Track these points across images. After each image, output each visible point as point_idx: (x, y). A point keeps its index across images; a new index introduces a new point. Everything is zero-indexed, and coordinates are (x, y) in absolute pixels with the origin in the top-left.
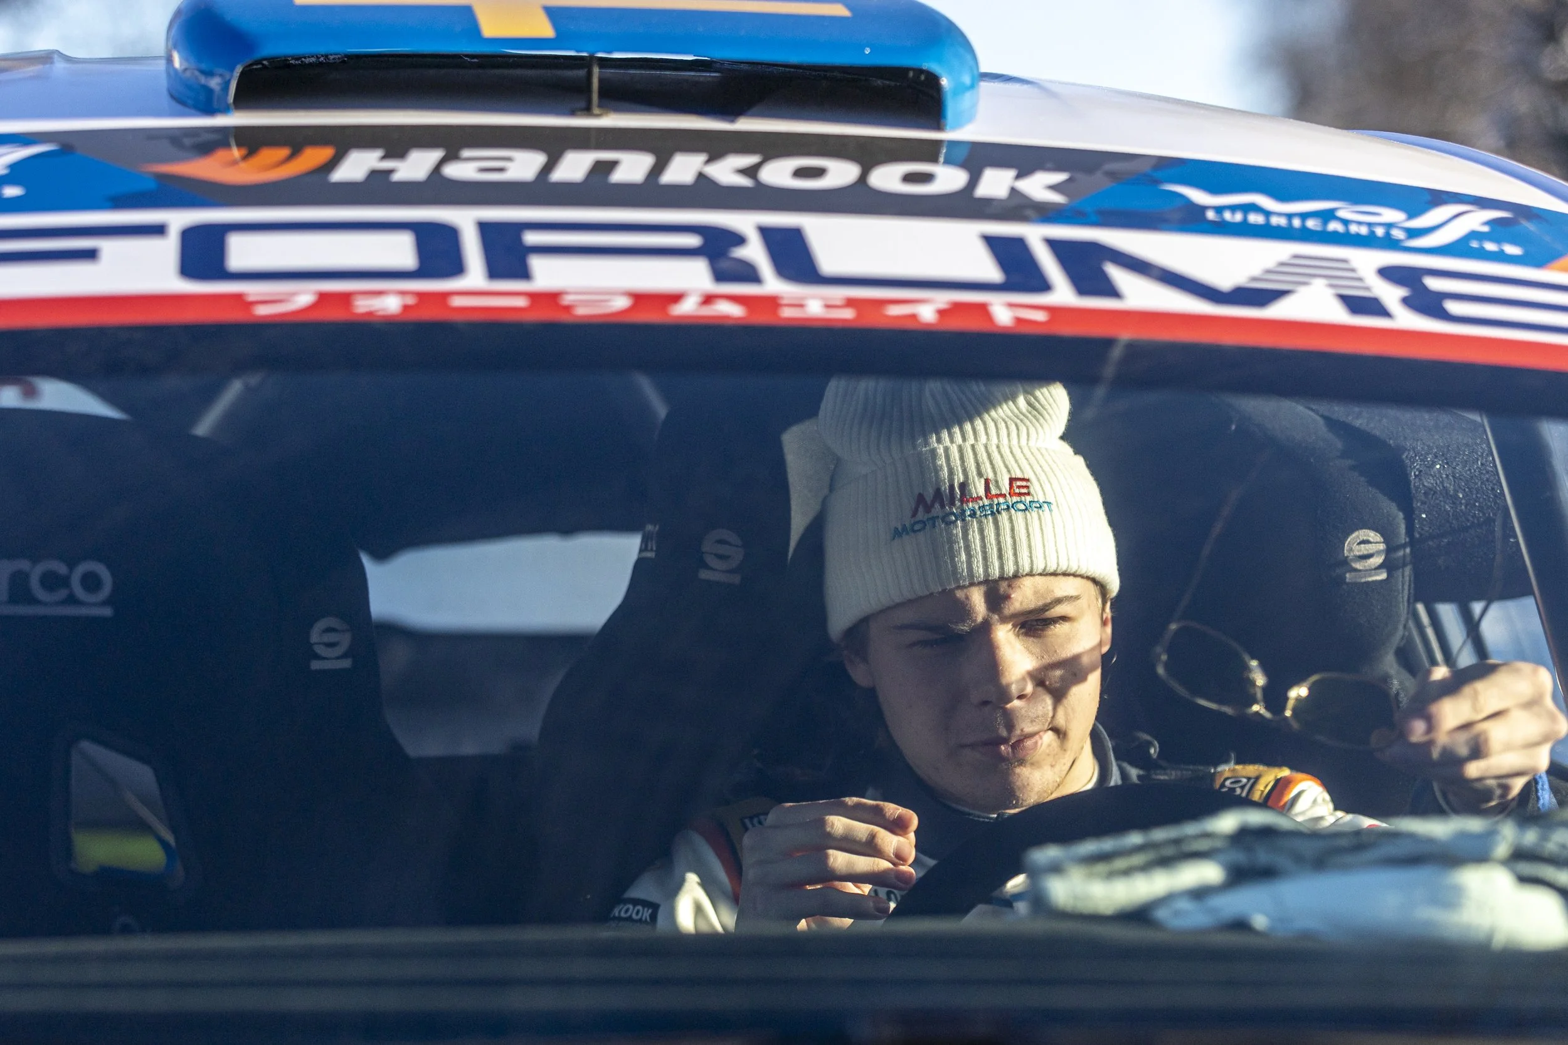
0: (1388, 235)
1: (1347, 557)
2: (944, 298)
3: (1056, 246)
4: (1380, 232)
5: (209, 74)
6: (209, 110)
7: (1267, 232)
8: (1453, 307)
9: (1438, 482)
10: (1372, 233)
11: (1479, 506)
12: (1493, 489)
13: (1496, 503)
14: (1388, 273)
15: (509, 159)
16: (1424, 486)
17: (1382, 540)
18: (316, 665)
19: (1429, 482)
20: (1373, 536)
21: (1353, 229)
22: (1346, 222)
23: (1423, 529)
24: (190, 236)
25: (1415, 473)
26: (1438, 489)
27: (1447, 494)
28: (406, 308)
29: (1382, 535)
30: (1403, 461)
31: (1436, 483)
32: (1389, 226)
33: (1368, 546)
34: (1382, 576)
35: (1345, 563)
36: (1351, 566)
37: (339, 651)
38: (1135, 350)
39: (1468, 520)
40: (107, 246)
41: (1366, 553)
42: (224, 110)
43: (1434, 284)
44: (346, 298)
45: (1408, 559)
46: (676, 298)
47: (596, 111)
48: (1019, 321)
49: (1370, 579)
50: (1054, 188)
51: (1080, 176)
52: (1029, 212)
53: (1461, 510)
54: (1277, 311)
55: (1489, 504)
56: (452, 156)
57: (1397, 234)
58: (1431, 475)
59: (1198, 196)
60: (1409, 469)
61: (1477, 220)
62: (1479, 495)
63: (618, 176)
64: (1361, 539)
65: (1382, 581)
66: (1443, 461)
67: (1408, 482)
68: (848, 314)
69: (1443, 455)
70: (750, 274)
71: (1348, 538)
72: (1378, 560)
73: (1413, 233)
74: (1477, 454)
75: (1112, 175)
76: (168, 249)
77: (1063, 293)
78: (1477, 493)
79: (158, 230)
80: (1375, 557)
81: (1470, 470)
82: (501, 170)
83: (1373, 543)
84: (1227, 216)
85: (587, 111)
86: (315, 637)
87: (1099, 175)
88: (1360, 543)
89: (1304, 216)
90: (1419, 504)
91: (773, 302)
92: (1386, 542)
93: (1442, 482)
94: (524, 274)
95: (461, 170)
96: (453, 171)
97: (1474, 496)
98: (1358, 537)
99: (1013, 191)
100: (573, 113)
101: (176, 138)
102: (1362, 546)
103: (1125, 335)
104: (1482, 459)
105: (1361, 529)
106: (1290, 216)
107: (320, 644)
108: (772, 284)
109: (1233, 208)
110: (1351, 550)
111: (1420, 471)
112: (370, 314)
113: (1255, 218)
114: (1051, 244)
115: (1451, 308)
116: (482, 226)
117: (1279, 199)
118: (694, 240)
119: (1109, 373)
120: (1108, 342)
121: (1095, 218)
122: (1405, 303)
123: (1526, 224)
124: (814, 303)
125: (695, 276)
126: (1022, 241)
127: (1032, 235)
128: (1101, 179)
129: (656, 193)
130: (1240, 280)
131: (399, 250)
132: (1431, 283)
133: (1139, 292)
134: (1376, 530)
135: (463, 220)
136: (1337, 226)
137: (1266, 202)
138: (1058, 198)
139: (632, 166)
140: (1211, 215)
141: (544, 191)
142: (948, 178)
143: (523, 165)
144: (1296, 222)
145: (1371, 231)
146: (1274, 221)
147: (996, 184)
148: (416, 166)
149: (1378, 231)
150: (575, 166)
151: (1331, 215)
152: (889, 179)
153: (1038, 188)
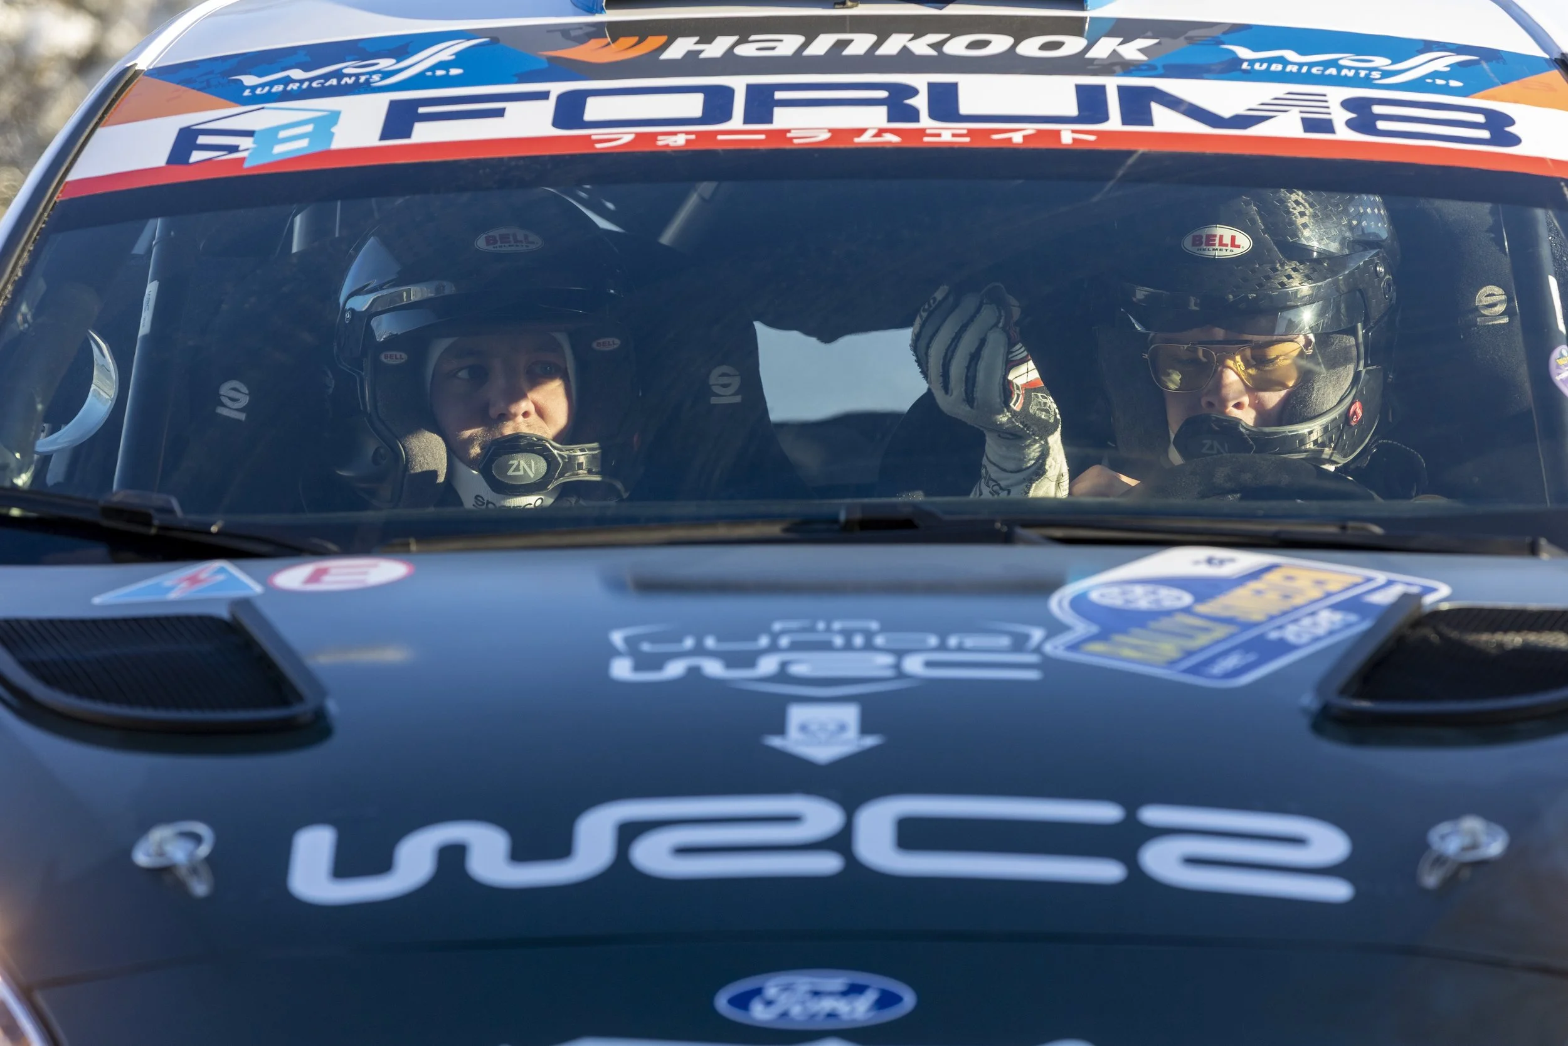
0: (1367, 76)
1: (1478, 306)
2: (1031, 128)
6: (591, 11)
7: (1282, 77)
14: (1347, 104)
17: (1504, 293)
20: (1497, 290)
21: (1343, 72)
24: (562, 98)
28: (688, 141)
29: (1504, 290)
32: (1373, 70)
33: (1492, 298)
34: (1505, 320)
35: (1477, 309)
36: (1481, 313)
37: (730, 390)
38: (1144, 158)
40: (509, 106)
41: (1491, 302)
42: (601, 11)
44: (653, 137)
46: (861, 131)
47: (849, 4)
48: (1074, 140)
49: (1496, 322)
50: (1141, 50)
51: (1167, 41)
52: (1117, 68)
54: (1256, 130)
56: (743, 40)
57: (1375, 75)
59: (1243, 53)
63: (849, 51)
64: (1488, 293)
65: (1503, 324)
68: (966, 139)
70: (913, 114)
71: (1478, 292)
72: (1501, 308)
73: (1386, 74)
75: (1190, 40)
76: (549, 106)
77: (1114, 123)
79: (544, 95)
80: (1498, 306)
82: (773, 48)
83: (1497, 295)
84: (1257, 66)
85: (843, 4)
86: (712, 380)
87: (1182, 38)
88: (1486, 296)
89: (1311, 65)
91: (922, 132)
92: (1508, 295)
94: (769, 119)
95: (746, 50)
96: (741, 50)
98: (1485, 291)
99: (1113, 53)
101: (566, 33)
102: (1489, 297)
103: (1142, 149)
105: (1488, 285)
106: (1303, 65)
107: (717, 385)
108: (926, 122)
109: (1262, 61)
110: (1481, 301)
112: (666, 146)
113: (1276, 67)
114: (1122, 90)
115: (1381, 125)
116: (750, 87)
117: (1302, 53)
118: (883, 94)
119: (1120, 173)
120: (1130, 153)
121: (1161, 71)
122: (1350, 124)
123: (1485, 65)
124: (947, 134)
125: (877, 117)
126: (1102, 89)
127: (1112, 84)
128: (1181, 42)
129: (870, 62)
130: (1241, 110)
131: (693, 105)
132: (1377, 109)
133: (1165, 120)
134: (1499, 286)
135: (739, 84)
136: (1333, 71)
137: (1290, 55)
138: (1142, 57)
139: (860, 44)
140: (1245, 66)
141: (797, 63)
142: (1072, 45)
143: (788, 45)
144: (1305, 69)
145: (1357, 74)
146: (1289, 68)
147: (1103, 48)
148: (717, 48)
149: (1363, 74)
150: (822, 45)
151: (1334, 63)
152: (1030, 47)
153: (1132, 51)
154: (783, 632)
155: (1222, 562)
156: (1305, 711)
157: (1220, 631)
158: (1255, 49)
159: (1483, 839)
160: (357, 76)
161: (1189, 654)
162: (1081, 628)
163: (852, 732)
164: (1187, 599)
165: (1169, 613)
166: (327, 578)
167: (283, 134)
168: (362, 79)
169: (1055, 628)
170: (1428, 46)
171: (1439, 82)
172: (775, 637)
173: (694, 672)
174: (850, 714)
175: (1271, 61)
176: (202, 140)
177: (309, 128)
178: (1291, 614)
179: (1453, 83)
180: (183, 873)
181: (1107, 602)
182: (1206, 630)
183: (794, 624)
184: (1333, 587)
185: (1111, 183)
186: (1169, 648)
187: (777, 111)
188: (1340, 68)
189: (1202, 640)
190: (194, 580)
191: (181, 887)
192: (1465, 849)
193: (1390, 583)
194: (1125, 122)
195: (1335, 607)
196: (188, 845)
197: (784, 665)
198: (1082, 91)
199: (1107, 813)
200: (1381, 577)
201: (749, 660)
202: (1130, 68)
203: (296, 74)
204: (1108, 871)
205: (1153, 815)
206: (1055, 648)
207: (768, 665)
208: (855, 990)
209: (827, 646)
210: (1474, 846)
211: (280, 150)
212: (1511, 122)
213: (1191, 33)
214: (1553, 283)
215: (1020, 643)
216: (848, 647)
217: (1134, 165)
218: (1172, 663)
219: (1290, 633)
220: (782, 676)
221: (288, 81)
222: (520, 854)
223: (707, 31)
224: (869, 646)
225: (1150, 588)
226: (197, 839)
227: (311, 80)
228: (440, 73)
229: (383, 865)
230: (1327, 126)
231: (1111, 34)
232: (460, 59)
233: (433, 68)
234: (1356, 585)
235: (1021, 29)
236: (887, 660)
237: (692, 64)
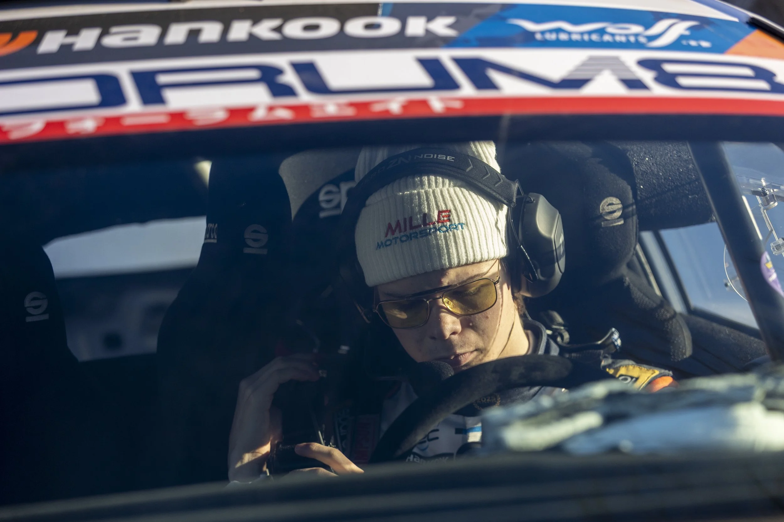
0: (637, 41)
1: (602, 213)
2: (403, 98)
3: (460, 62)
4: (632, 39)
8: (683, 81)
9: (648, 168)
10: (628, 41)
11: (672, 179)
12: (678, 169)
13: (680, 177)
14: (643, 63)
15: (138, 32)
16: (640, 170)
17: (620, 202)
18: (29, 319)
19: (643, 168)
20: (615, 200)
21: (618, 38)
22: (613, 35)
23: (642, 195)
25: (635, 163)
26: (649, 171)
27: (653, 173)
28: (98, 127)
29: (620, 200)
30: (627, 157)
31: (647, 168)
32: (636, 35)
33: (612, 206)
34: (622, 222)
35: (601, 216)
36: (605, 219)
37: (40, 311)
38: (516, 121)
39: (666, 187)
41: (612, 210)
43: (669, 68)
44: (61, 125)
45: (635, 211)
49: (615, 224)
50: (450, 27)
51: (462, 18)
52: (439, 43)
53: (662, 182)
54: (588, 91)
55: (676, 178)
56: (105, 33)
57: (642, 40)
58: (644, 164)
59: (530, 26)
60: (631, 161)
61: (681, 28)
62: (671, 173)
63: (204, 38)
64: (609, 202)
65: (621, 225)
66: (649, 155)
67: (632, 169)
68: (350, 112)
69: (649, 152)
70: (288, 91)
71: (601, 202)
72: (618, 214)
73: (650, 39)
74: (667, 150)
75: (479, 16)
77: (469, 90)
78: (670, 172)
80: (617, 211)
81: (664, 159)
83: (616, 204)
84: (547, 36)
86: (27, 304)
87: (472, 17)
88: (608, 205)
89: (590, 33)
90: (639, 181)
91: (308, 106)
92: (622, 203)
93: (650, 168)
94: (160, 100)
97: (668, 174)
98: (607, 202)
99: (428, 31)
102: (610, 206)
103: (508, 112)
104: (670, 153)
105: (608, 197)
106: (582, 34)
107: (31, 307)
108: (305, 97)
109: (551, 31)
110: (603, 209)
111: (638, 162)
112: (77, 133)
113: (563, 37)
114: (455, 61)
116: (132, 74)
118: (255, 74)
122: (658, 81)
124: (331, 107)
125: (260, 95)
126: (438, 60)
127: (444, 56)
133: (509, 86)
134: (617, 197)
135: (121, 71)
136: (608, 38)
138: (453, 32)
140: (538, 36)
141: (163, 50)
142: (388, 25)
144: (586, 37)
145: (627, 39)
146: (574, 37)
147: (416, 27)
148: (86, 39)
153: (441, 28)
171: (693, 43)
175: (556, 31)
179: (704, 44)
194: (477, 89)
202: (448, 42)
212: (773, 74)
230: (641, 85)
231: (413, 15)
237: (69, 55)
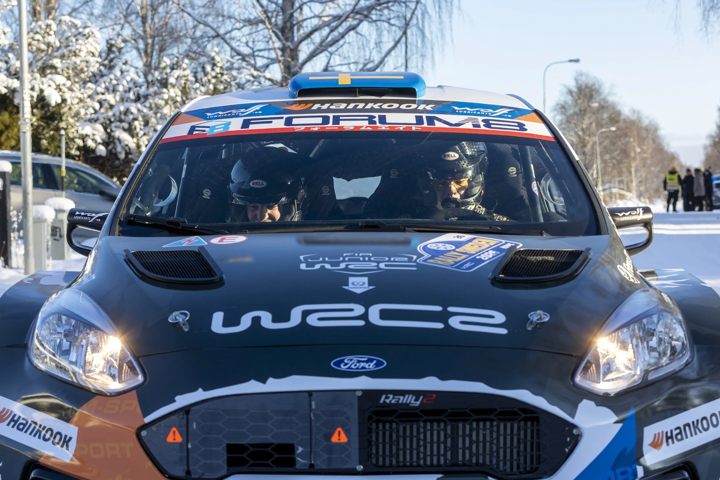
0: (487, 114)
2: (405, 126)
5: (294, 92)
6: (294, 98)
7: (466, 114)
14: (483, 121)
15: (341, 105)
17: (516, 169)
18: (323, 194)
20: (514, 168)
24: (287, 119)
28: (318, 129)
32: (489, 112)
34: (516, 175)
35: (509, 173)
37: (327, 192)
38: (434, 133)
40: (273, 120)
41: (512, 171)
42: (296, 98)
44: (310, 128)
46: (362, 127)
47: (358, 96)
48: (416, 129)
49: (514, 176)
50: (431, 107)
51: (437, 105)
52: (425, 112)
54: (461, 127)
56: (332, 104)
57: (490, 114)
59: (456, 108)
61: (506, 111)
63: (358, 107)
64: (512, 169)
68: (388, 129)
70: (375, 123)
71: (509, 169)
72: (515, 172)
73: (492, 113)
76: (283, 121)
77: (425, 125)
79: (282, 118)
82: (339, 107)
84: (460, 111)
85: (356, 96)
89: (473, 111)
91: (377, 127)
96: (332, 107)
99: (424, 108)
100: (354, 97)
101: (288, 103)
103: (433, 131)
105: (511, 167)
107: (324, 191)
108: (378, 124)
109: (461, 110)
110: (510, 171)
112: (312, 130)
114: (427, 117)
115: (492, 126)
116: (334, 116)
117: (471, 108)
118: (367, 118)
119: (428, 137)
120: (430, 132)
121: (436, 112)
122: (484, 125)
123: (516, 111)
124: (384, 127)
125: (366, 123)
126: (422, 117)
127: (424, 116)
128: (441, 106)
129: (363, 110)
130: (457, 122)
131: (319, 120)
132: (491, 122)
133: (438, 124)
135: (331, 115)
136: (479, 113)
137: (468, 109)
138: (431, 109)
139: (361, 106)
140: (457, 111)
141: (345, 110)
142: (414, 106)
143: (343, 106)
144: (472, 112)
145: (485, 113)
146: (468, 112)
147: (422, 107)
148: (325, 106)
149: (486, 113)
150: (351, 106)
151: (479, 111)
152: (403, 107)
153: (429, 108)
154: (346, 256)
155: (461, 237)
156: (489, 279)
157: (464, 256)
158: (459, 107)
159: (543, 316)
160: (236, 113)
161: (456, 263)
162: (426, 255)
163: (366, 285)
164: (454, 247)
165: (449, 251)
166: (224, 241)
167: (216, 127)
168: (237, 114)
169: (420, 255)
170: (502, 107)
171: (505, 115)
172: (344, 258)
173: (323, 267)
174: (365, 280)
175: (464, 110)
176: (196, 129)
177: (223, 126)
178: (482, 252)
179: (509, 116)
180: (181, 325)
181: (432, 248)
182: (460, 256)
183: (350, 254)
184: (492, 244)
185: (425, 140)
186: (451, 261)
187: (341, 122)
188: (481, 112)
189: (459, 259)
190: (190, 241)
191: (181, 328)
192: (538, 320)
193: (506, 243)
194: (428, 125)
195: (493, 250)
196: (184, 317)
197: (347, 265)
198: (417, 117)
199: (439, 308)
200: (504, 241)
201: (338, 264)
202: (428, 112)
203: (220, 113)
204: (440, 326)
205: (451, 309)
206: (420, 261)
207: (343, 266)
208: (370, 361)
209: (358, 260)
210: (540, 318)
211: (215, 131)
212: (525, 125)
213: (443, 104)
214: (532, 166)
215: (410, 260)
216: (364, 261)
217: (431, 135)
218: (452, 265)
219: (482, 257)
220: (346, 269)
221: (218, 114)
222: (274, 321)
223: (323, 103)
224: (370, 260)
225: (443, 244)
226: (186, 315)
227: (224, 114)
228: (256, 112)
229: (237, 323)
230: (479, 126)
231: (423, 104)
232: (261, 109)
233: (255, 111)
234: (498, 243)
235: (401, 102)
236: (375, 264)
237: (319, 110)
